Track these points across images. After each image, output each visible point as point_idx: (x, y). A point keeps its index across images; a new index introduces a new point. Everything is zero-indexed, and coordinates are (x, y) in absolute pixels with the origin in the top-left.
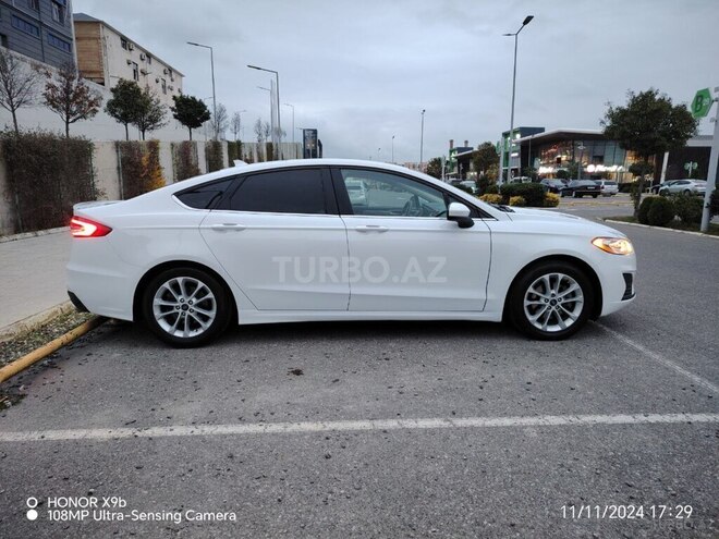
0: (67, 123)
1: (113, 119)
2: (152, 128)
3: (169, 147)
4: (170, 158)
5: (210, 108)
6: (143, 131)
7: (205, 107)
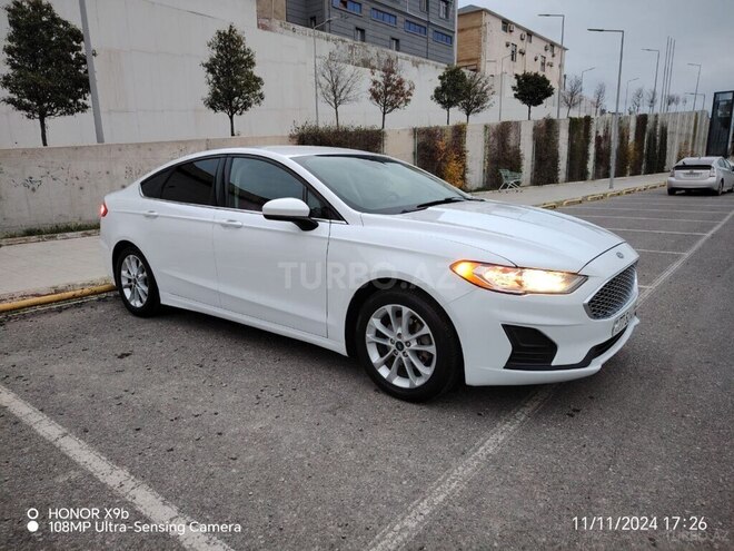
0: (384, 114)
1: (440, 105)
2: (478, 111)
3: (482, 129)
4: (483, 140)
5: (554, 84)
6: (468, 115)
7: (548, 82)
